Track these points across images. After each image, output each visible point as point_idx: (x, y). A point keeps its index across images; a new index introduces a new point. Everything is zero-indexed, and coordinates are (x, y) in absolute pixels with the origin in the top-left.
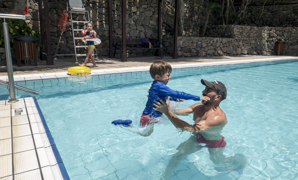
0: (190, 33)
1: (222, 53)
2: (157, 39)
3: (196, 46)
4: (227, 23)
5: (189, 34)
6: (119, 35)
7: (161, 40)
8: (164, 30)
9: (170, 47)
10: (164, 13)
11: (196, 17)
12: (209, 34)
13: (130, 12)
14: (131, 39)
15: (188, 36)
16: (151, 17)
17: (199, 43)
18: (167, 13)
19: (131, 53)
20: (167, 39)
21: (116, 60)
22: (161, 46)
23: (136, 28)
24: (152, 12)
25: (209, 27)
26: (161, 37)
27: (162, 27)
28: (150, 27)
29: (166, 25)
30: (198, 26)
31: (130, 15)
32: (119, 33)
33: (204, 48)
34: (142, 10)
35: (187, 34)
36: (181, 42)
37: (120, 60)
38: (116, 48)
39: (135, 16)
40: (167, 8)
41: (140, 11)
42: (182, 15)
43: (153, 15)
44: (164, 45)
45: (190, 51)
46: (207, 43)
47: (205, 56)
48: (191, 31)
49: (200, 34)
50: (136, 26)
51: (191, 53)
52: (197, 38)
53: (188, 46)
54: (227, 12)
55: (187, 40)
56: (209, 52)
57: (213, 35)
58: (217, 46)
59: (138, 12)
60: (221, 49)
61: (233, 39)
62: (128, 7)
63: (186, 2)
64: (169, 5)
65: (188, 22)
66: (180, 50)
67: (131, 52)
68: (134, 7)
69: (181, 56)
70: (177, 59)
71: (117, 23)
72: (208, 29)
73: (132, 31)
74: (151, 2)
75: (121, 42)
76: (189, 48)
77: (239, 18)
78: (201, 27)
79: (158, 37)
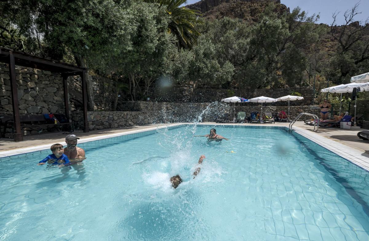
0: (103, 107)
1: (132, 124)
2: (65, 114)
3: (108, 119)
4: (135, 99)
5: (101, 109)
6: (11, 112)
7: (70, 116)
8: (73, 106)
9: (81, 121)
10: (72, 89)
11: (107, 94)
12: (121, 108)
13: (25, 88)
14: (29, 116)
15: (100, 111)
16: (55, 93)
17: (111, 116)
18: (75, 90)
19: (30, 131)
20: (77, 114)
21: (6, 141)
22: (70, 121)
23: (36, 104)
24: (56, 88)
25: (119, 102)
26: (70, 112)
27: (69, 103)
28: (54, 102)
29: (75, 101)
30: (110, 102)
31: (26, 91)
32: (9, 110)
33: (116, 120)
34: (42, 86)
35: (99, 108)
36: (92, 117)
37: (13, 140)
38: (6, 127)
39: (33, 92)
40: (76, 85)
41: (40, 87)
42: (91, 92)
43: (58, 92)
44: (73, 120)
45: (102, 124)
46: (118, 116)
47: (117, 127)
48: (103, 105)
49: (112, 108)
50: (36, 102)
51: (104, 126)
52: (108, 112)
53: (100, 119)
54: (134, 91)
55: (98, 114)
56: (121, 124)
57: (124, 109)
58: (128, 118)
59: (37, 88)
60: (131, 120)
61: (140, 112)
62: (22, 82)
63: (95, 80)
64: (78, 83)
65: (99, 98)
66: (92, 124)
67: (30, 129)
68: (31, 83)
69: (93, 129)
70: (89, 132)
71: (6, 98)
72: (119, 104)
73: (30, 107)
74: (54, 79)
75: (12, 120)
76: (101, 122)
77: (144, 96)
78: (113, 103)
79: (66, 112)
